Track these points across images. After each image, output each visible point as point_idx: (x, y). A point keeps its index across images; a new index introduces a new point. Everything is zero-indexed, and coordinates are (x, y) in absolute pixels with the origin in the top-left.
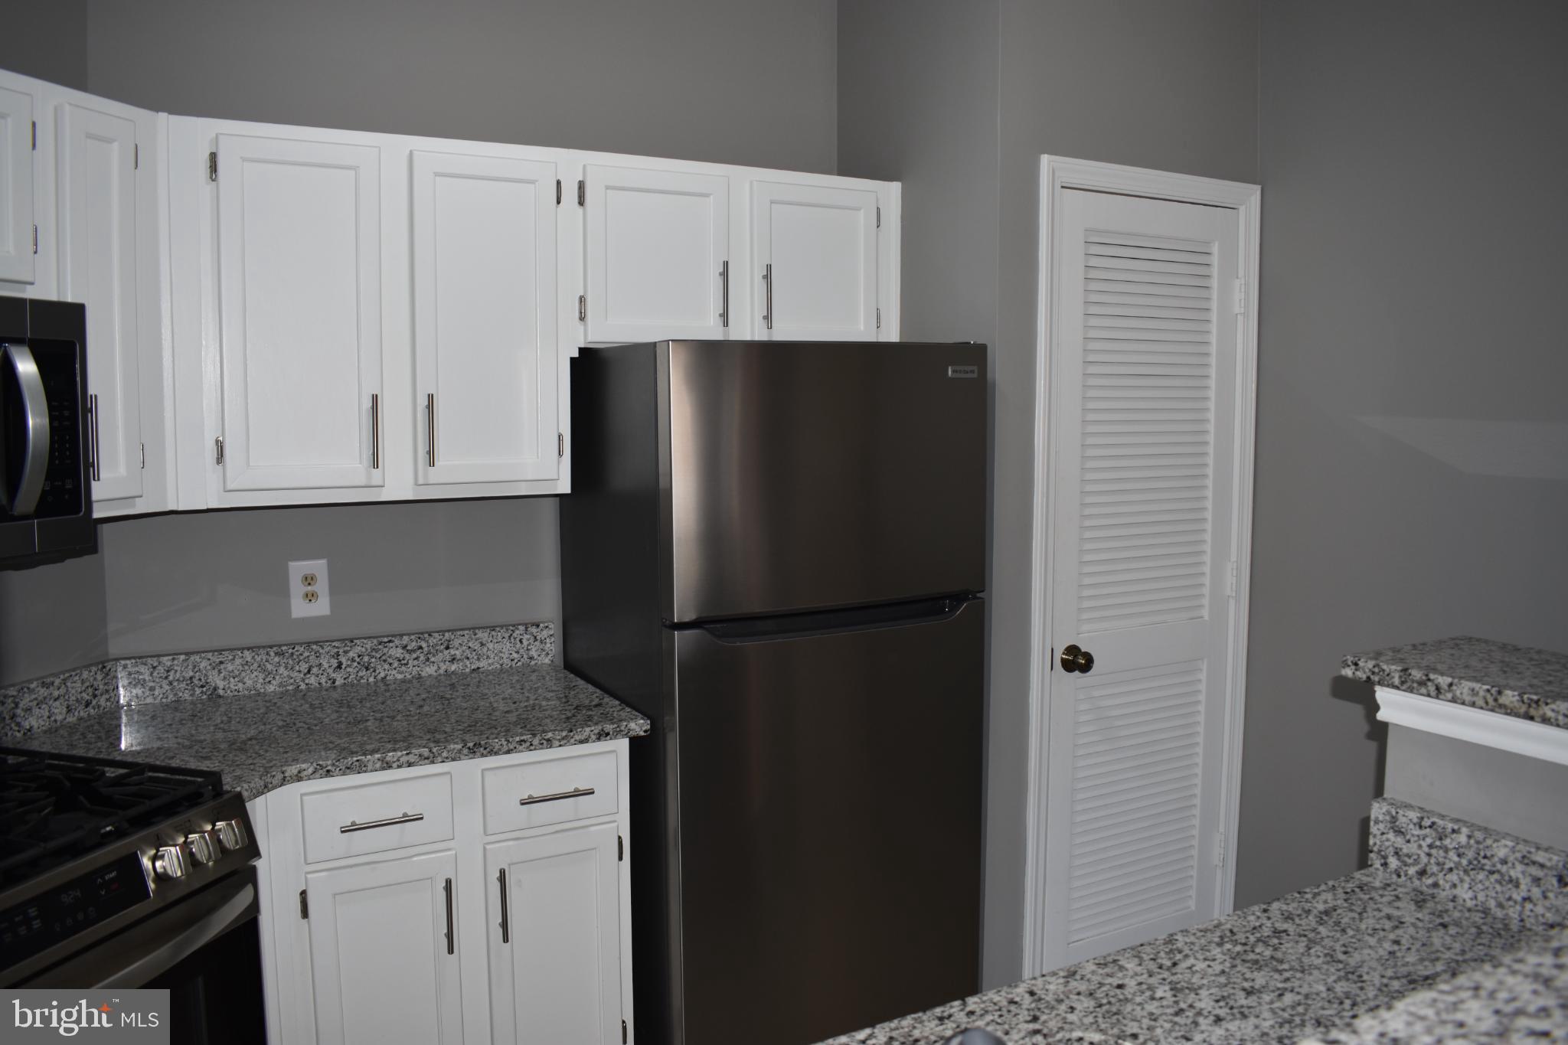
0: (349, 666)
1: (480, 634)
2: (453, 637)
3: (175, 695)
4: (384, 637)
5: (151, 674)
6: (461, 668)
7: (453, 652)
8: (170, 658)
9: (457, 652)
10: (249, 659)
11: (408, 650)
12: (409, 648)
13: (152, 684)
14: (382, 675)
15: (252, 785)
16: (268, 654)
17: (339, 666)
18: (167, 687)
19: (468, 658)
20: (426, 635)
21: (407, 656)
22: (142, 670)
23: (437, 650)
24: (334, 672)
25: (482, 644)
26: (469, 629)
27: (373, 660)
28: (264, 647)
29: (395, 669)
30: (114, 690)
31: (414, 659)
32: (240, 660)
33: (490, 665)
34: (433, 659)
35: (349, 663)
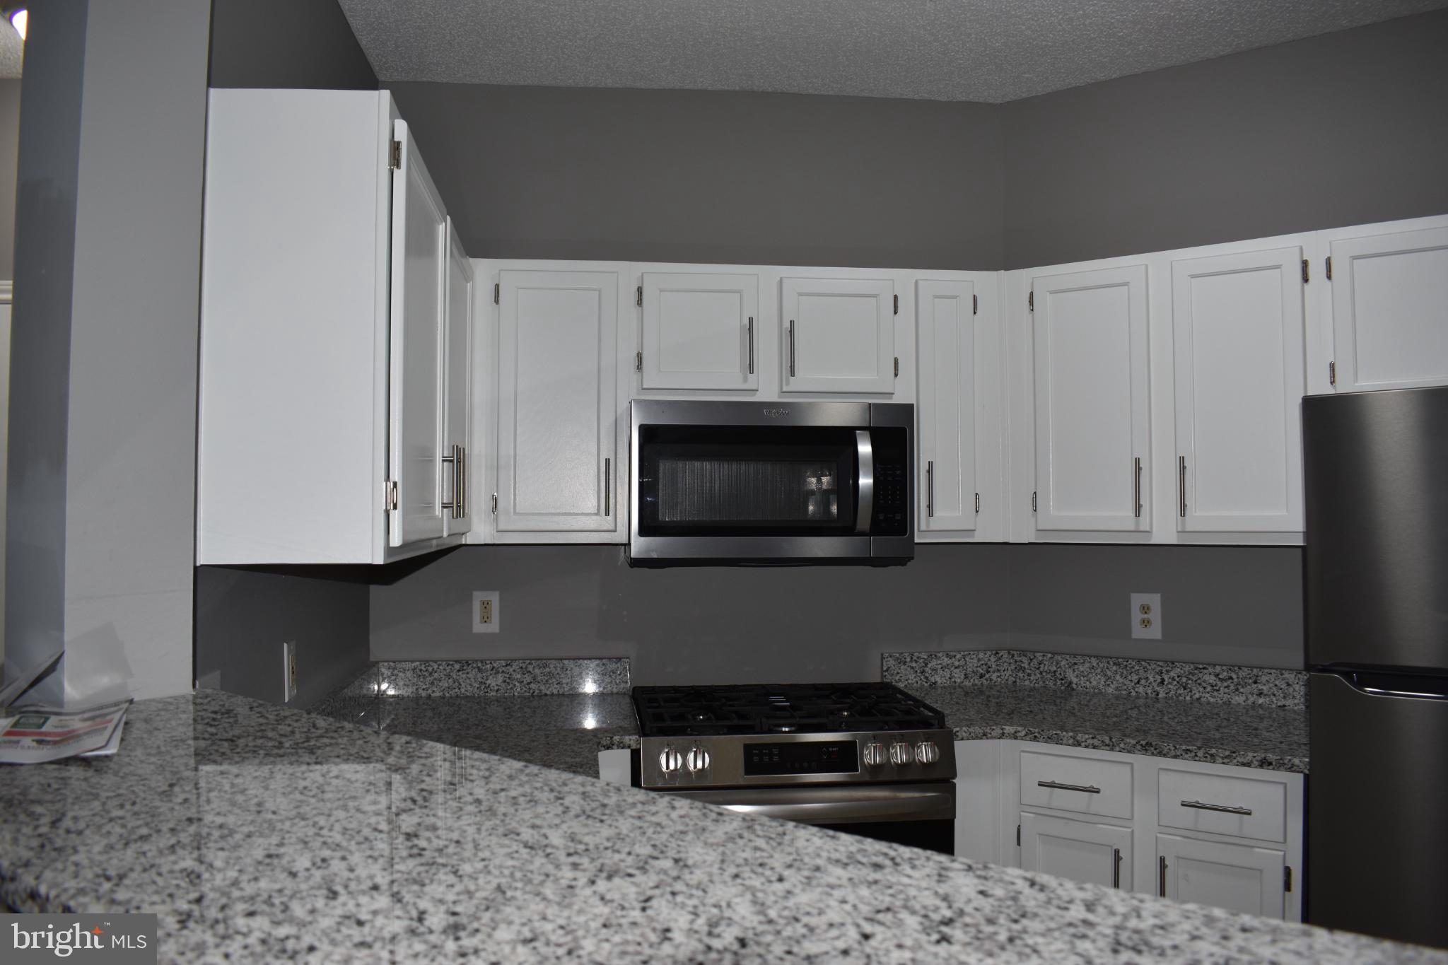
0: (1169, 683)
1: (1286, 675)
2: (1260, 674)
3: (1044, 682)
4: (1200, 664)
5: (1029, 664)
6: (1268, 703)
7: (1260, 687)
8: (1042, 654)
9: (1264, 688)
10: (1095, 665)
11: (1219, 678)
12: (1220, 676)
13: (1029, 672)
14: (1197, 696)
15: (971, 730)
16: (1108, 663)
17: (1162, 682)
18: (1039, 676)
19: (1274, 695)
20: (1236, 668)
21: (1219, 683)
22: (1023, 660)
23: (1246, 683)
24: (1158, 686)
25: (1288, 685)
26: (1276, 669)
27: (1190, 682)
28: (1106, 657)
29: (1208, 693)
30: (1004, 671)
31: (1226, 687)
32: (1088, 664)
33: (1296, 705)
34: (1242, 690)
35: (1170, 681)
